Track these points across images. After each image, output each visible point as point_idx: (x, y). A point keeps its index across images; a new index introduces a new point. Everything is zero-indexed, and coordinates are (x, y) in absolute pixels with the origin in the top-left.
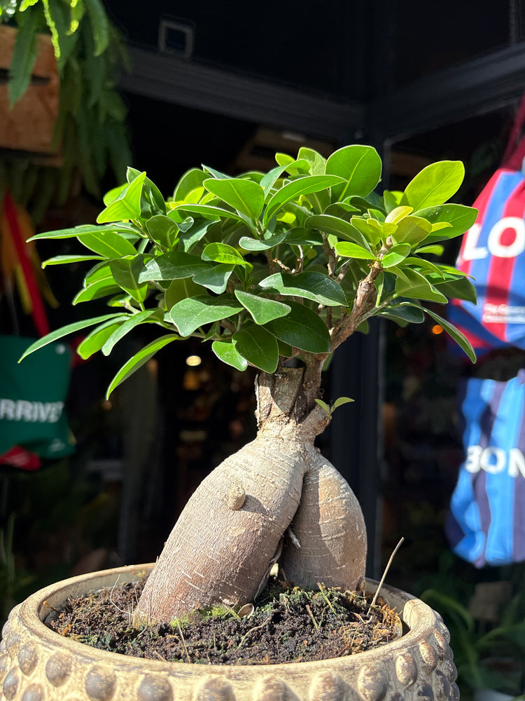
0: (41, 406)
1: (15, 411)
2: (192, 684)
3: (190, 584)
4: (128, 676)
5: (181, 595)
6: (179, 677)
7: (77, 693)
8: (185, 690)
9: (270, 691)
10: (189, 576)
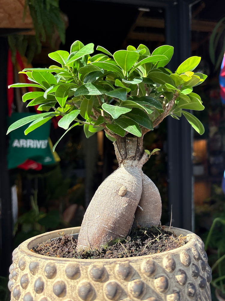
0: (37, 142)
1: (26, 144)
2: (139, 264)
3: (107, 230)
4: (110, 267)
5: (103, 236)
6: (134, 262)
7: (86, 279)
8: (137, 267)
9: (170, 261)
10: (107, 227)
